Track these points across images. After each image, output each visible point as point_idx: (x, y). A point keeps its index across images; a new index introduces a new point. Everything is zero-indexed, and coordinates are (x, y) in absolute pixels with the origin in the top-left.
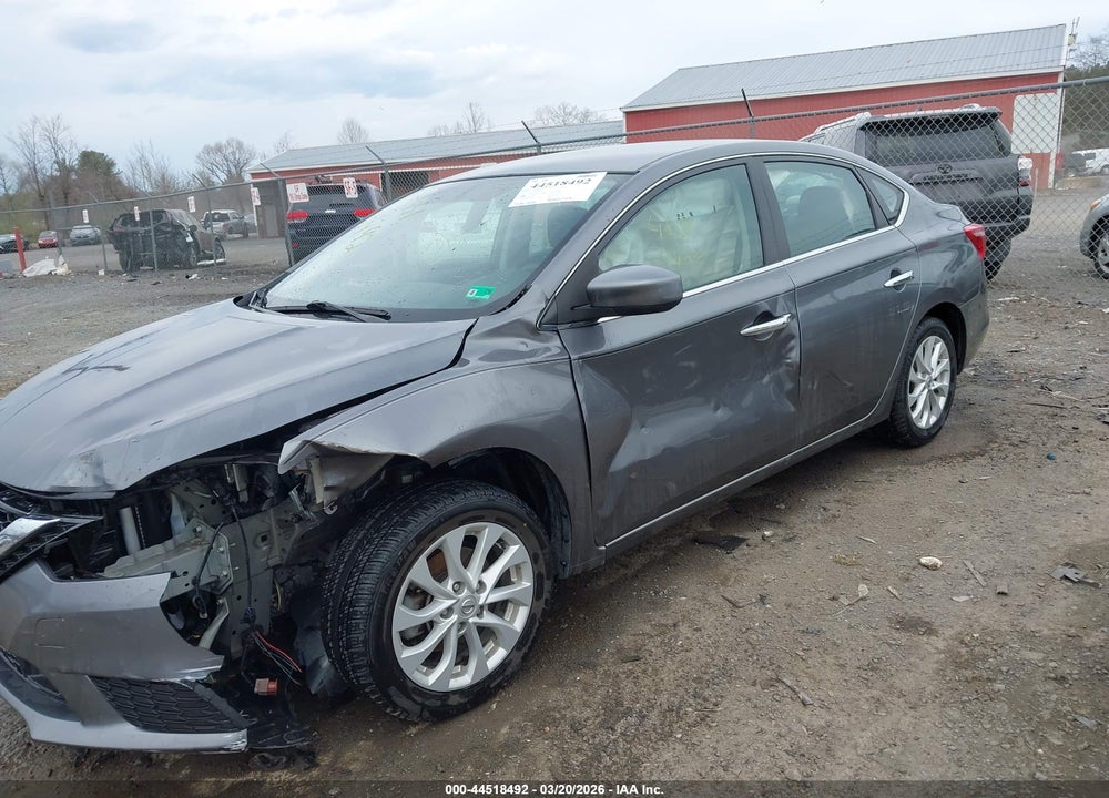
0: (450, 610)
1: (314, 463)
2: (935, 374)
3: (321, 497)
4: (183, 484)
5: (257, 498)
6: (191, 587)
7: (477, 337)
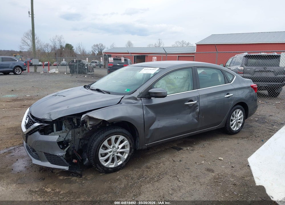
0: (111, 151)
1: (88, 119)
2: (239, 118)
3: (89, 126)
4: (65, 121)
5: (78, 125)
6: (64, 140)
7: (124, 99)
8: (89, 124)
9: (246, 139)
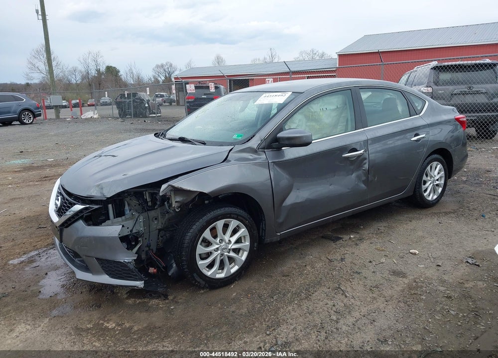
0: (217, 249)
1: (172, 193)
2: (437, 178)
3: (174, 205)
4: (129, 198)
5: (154, 204)
6: (129, 233)
7: (234, 153)
8: (176, 201)
9: (452, 215)
